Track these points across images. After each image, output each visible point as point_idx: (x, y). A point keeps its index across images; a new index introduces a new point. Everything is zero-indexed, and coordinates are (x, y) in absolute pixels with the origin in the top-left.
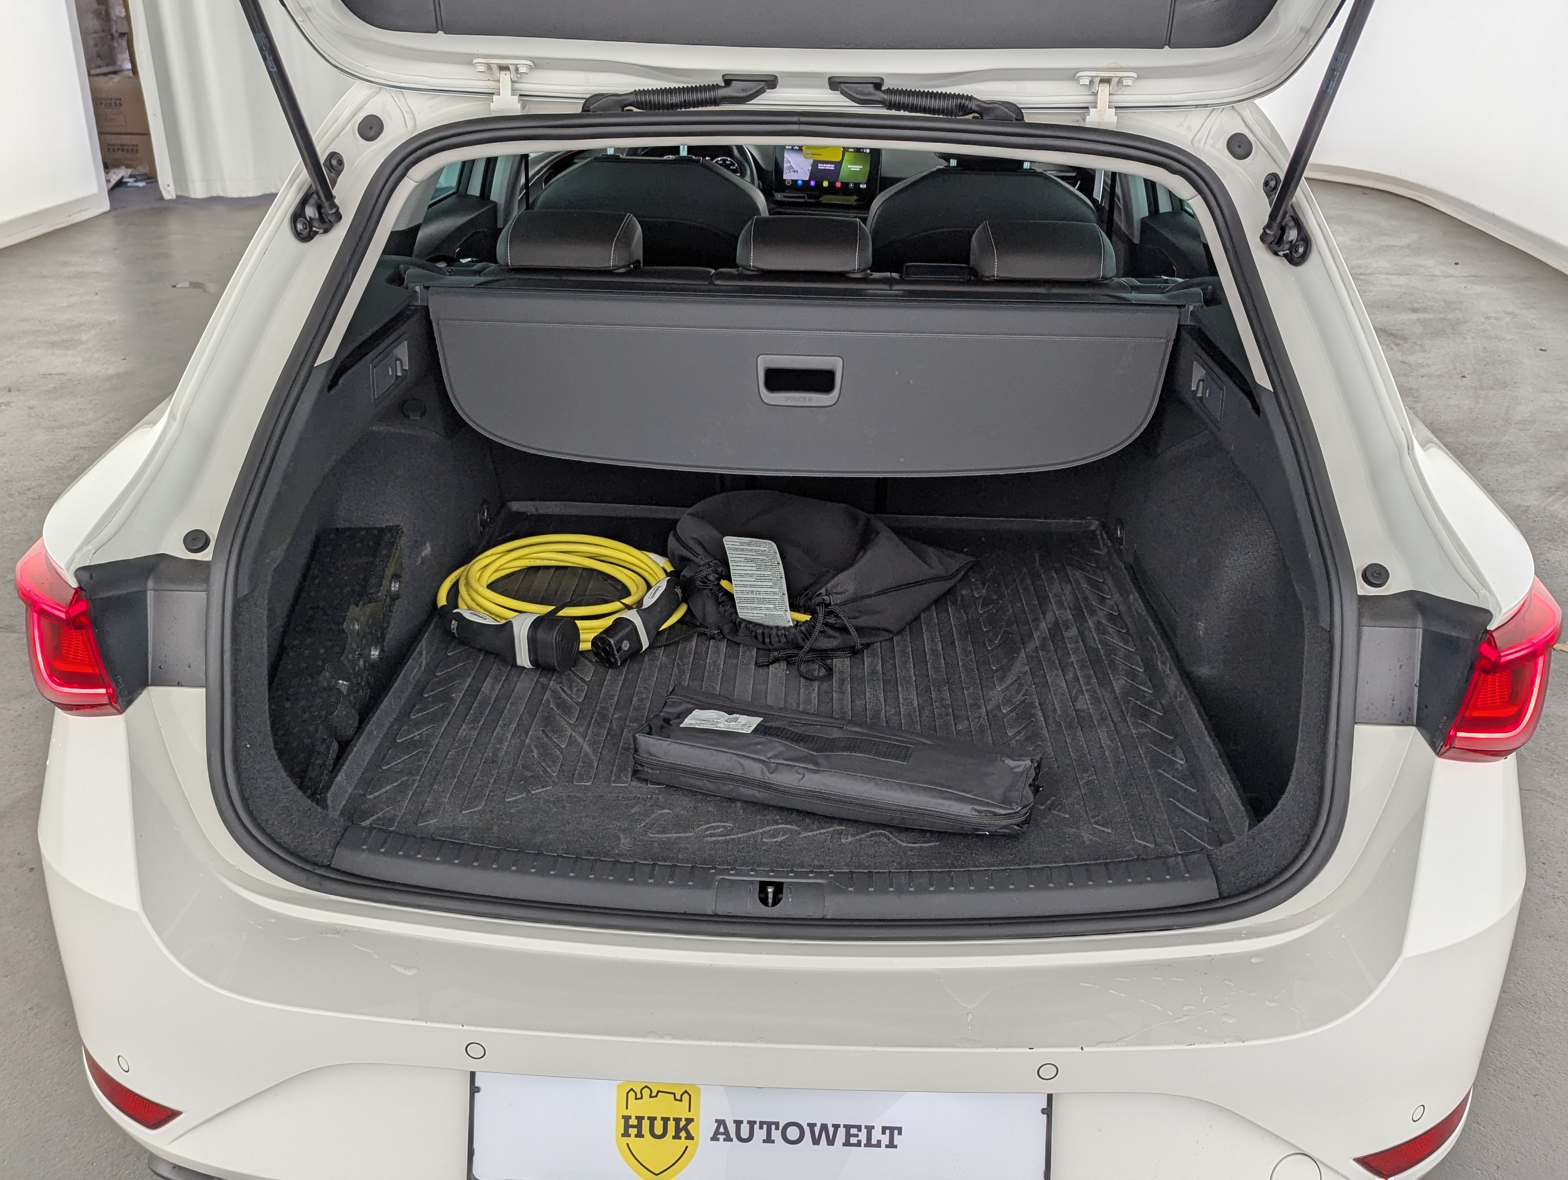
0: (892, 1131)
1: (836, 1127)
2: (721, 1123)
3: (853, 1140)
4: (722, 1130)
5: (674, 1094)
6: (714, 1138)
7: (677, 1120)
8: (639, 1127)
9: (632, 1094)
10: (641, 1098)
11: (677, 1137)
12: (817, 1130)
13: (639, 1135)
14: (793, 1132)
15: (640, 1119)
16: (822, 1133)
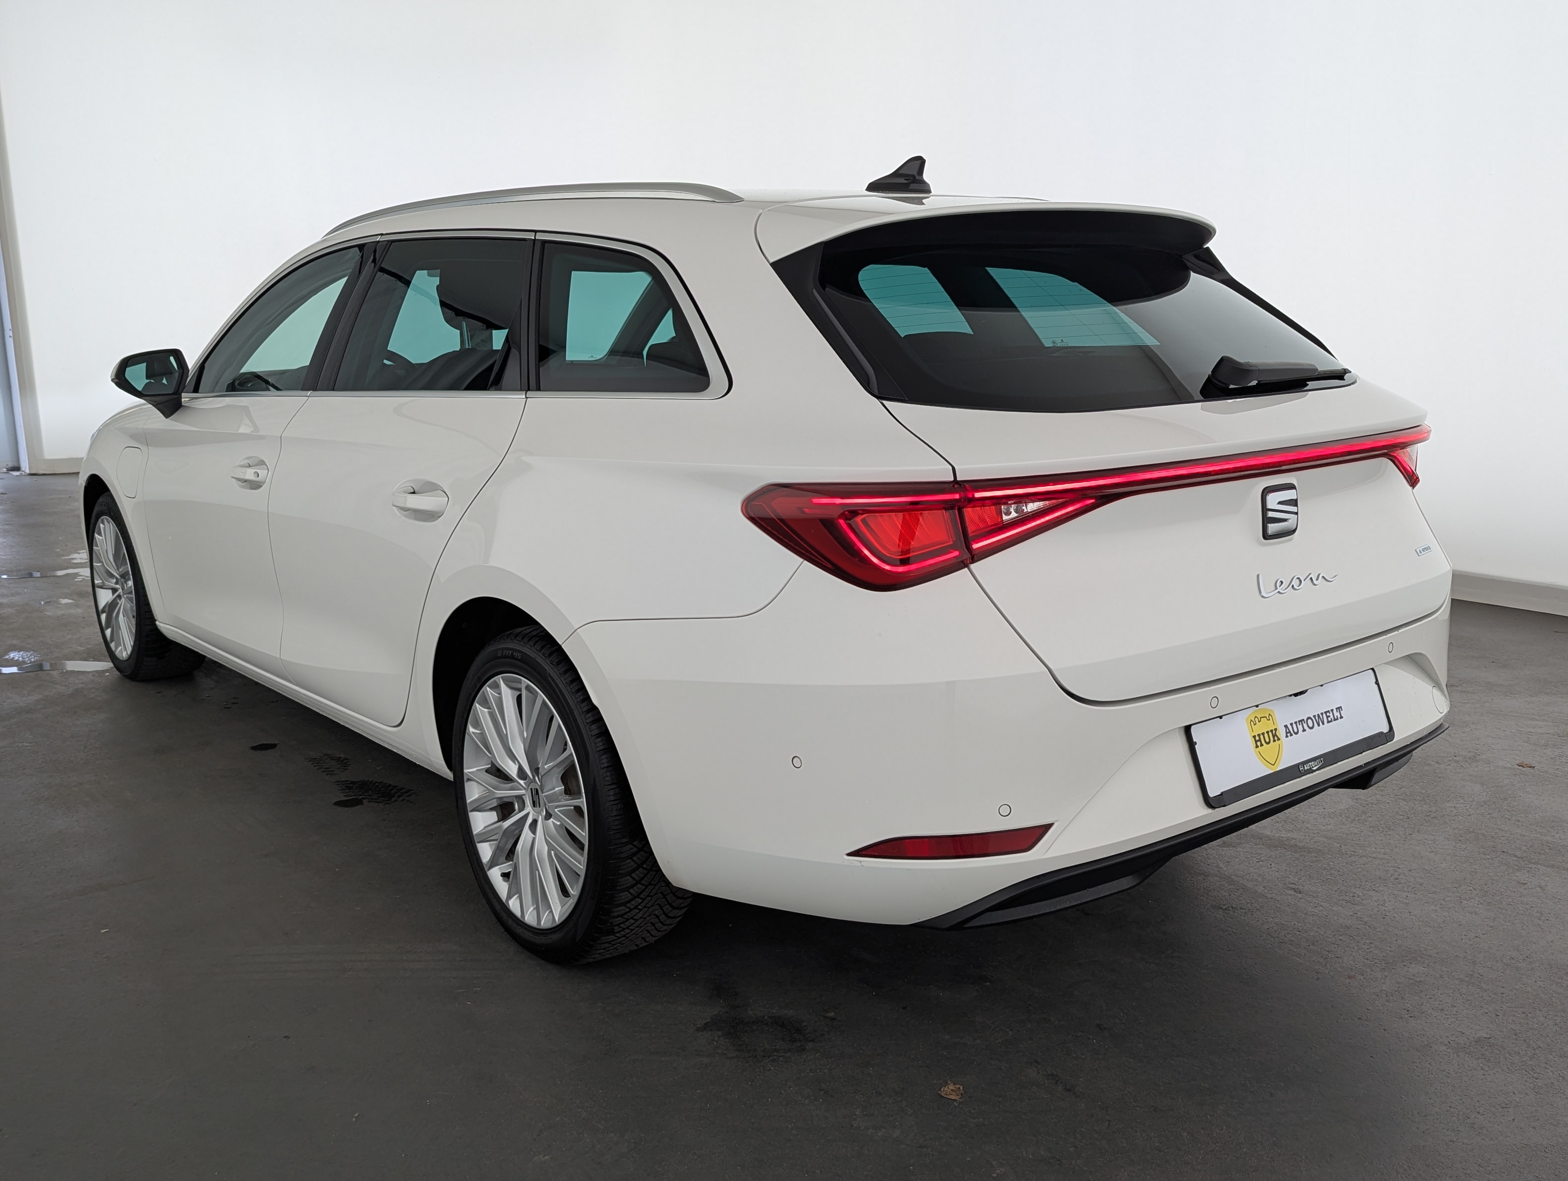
0: (1339, 709)
1: (1322, 714)
2: (1286, 726)
3: (1329, 719)
4: (1288, 731)
5: (1266, 717)
6: (1287, 736)
7: (1272, 731)
8: (1260, 740)
9: (1252, 722)
10: (1256, 724)
11: (1274, 741)
12: (1317, 718)
13: (1262, 745)
14: (1310, 723)
15: (1259, 735)
16: (1319, 720)
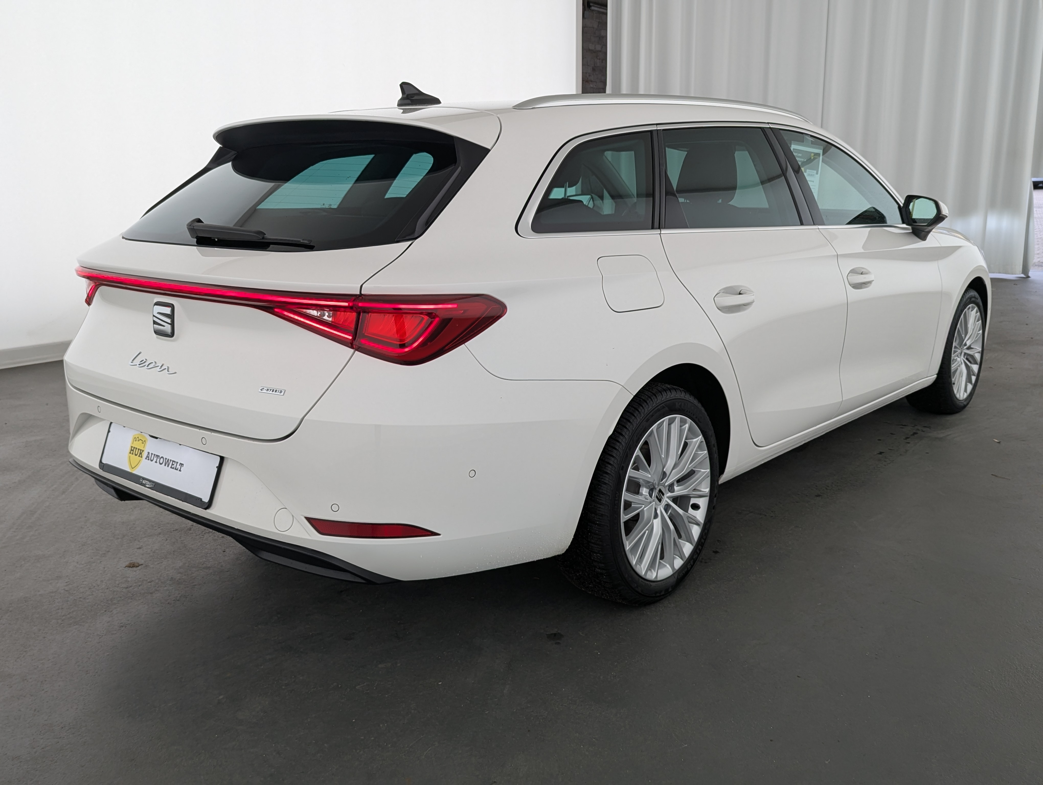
0: (182, 465)
1: (171, 460)
2: (149, 453)
3: (173, 466)
4: (148, 456)
5: (143, 441)
6: (146, 459)
9: (135, 439)
10: (135, 442)
11: (139, 456)
12: (167, 460)
13: (133, 454)
14: (162, 460)
15: (134, 448)
16: (167, 462)
